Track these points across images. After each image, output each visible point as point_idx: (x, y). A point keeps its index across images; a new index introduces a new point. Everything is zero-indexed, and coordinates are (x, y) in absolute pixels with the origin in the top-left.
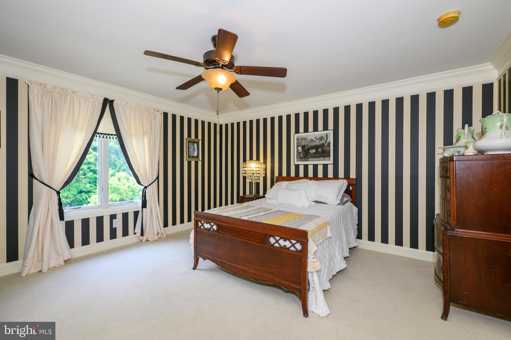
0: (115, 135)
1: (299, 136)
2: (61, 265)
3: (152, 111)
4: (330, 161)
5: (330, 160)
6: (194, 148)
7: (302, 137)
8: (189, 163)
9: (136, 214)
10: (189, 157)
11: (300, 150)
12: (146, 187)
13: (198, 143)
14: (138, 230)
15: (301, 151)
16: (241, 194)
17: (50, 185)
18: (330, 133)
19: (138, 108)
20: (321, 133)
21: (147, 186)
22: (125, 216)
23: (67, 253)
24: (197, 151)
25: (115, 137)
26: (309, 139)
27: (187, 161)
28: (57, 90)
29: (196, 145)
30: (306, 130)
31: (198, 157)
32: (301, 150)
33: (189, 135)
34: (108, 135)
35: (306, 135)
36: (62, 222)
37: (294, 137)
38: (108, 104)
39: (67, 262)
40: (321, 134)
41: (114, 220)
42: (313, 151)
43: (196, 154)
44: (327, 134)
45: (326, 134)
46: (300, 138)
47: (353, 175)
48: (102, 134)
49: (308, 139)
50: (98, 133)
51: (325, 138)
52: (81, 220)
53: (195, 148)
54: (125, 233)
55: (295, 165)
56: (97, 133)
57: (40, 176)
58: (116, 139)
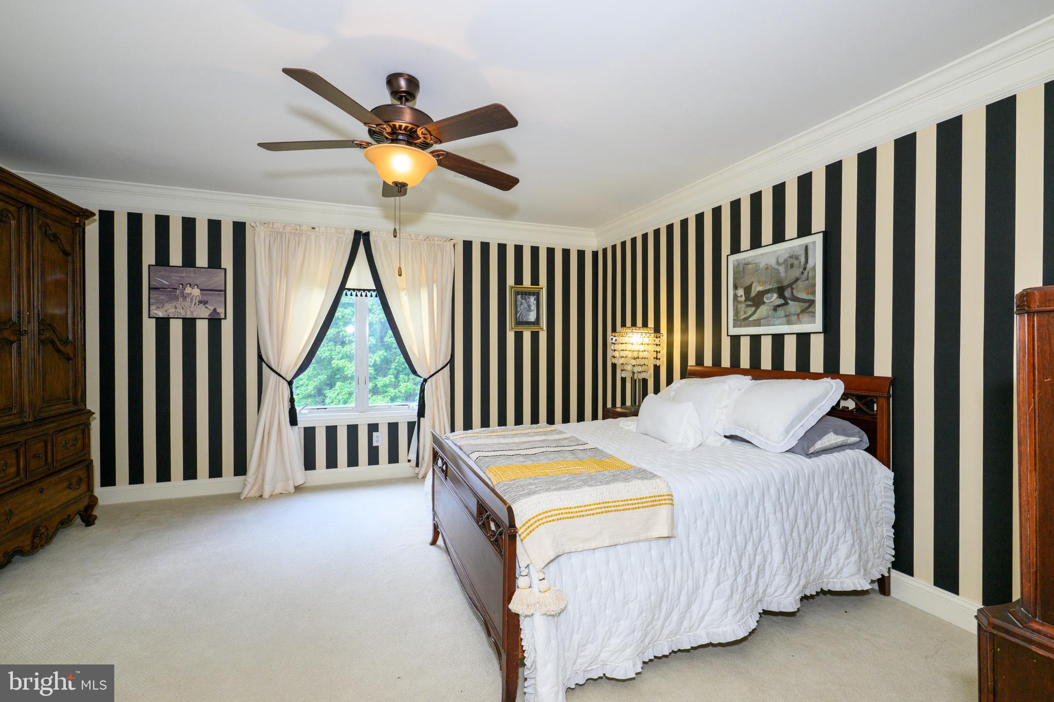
0: (374, 290)
1: (738, 261)
2: (290, 493)
3: (437, 243)
4: (813, 325)
5: (814, 322)
6: (529, 306)
7: (746, 261)
8: (519, 337)
9: (411, 425)
10: (519, 323)
11: (741, 296)
12: (425, 380)
13: (537, 295)
14: (413, 456)
15: (743, 298)
16: (609, 405)
17: (278, 372)
18: (815, 242)
19: (412, 239)
20: (793, 244)
21: (427, 378)
22: (393, 428)
23: (300, 475)
24: (535, 311)
25: (374, 294)
26: (761, 266)
27: (514, 332)
28: (288, 229)
29: (533, 298)
30: (756, 243)
31: (537, 322)
32: (744, 296)
33: (519, 279)
34: (364, 290)
35: (754, 256)
36: (296, 428)
37: (730, 262)
38: (362, 239)
39: (298, 489)
40: (791, 248)
41: (375, 434)
42: (772, 297)
43: (532, 317)
44: (807, 247)
45: (804, 248)
46: (740, 265)
47: (883, 367)
48: (354, 290)
49: (759, 267)
50: (349, 290)
51: (803, 259)
52: (325, 427)
53: (532, 305)
54: (393, 458)
55: (730, 336)
56: (347, 289)
57: (268, 359)
58: (376, 296)
